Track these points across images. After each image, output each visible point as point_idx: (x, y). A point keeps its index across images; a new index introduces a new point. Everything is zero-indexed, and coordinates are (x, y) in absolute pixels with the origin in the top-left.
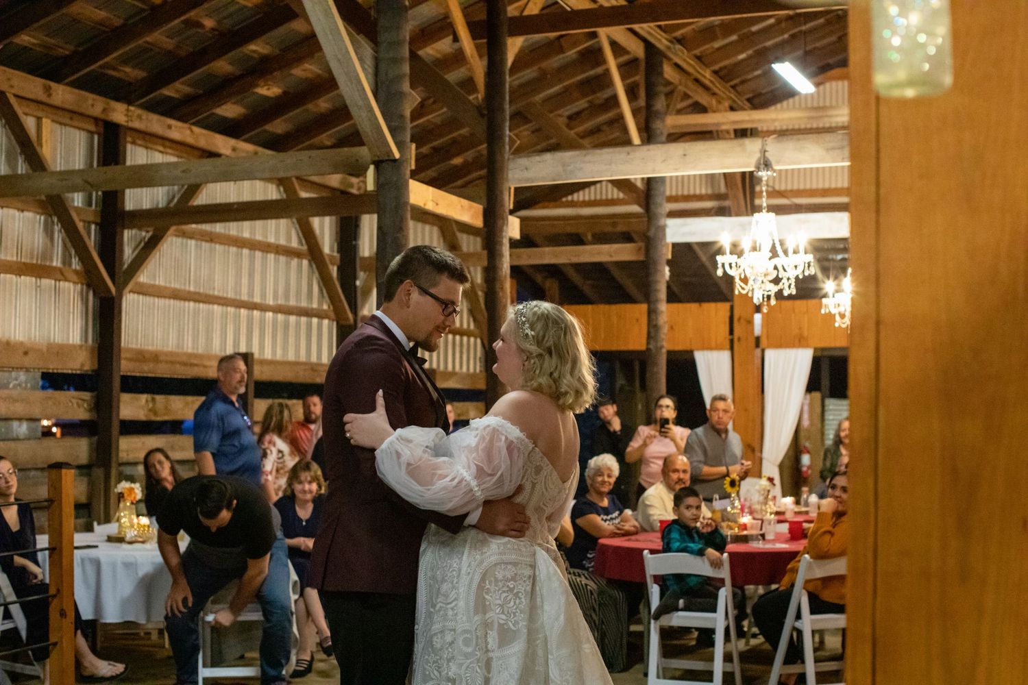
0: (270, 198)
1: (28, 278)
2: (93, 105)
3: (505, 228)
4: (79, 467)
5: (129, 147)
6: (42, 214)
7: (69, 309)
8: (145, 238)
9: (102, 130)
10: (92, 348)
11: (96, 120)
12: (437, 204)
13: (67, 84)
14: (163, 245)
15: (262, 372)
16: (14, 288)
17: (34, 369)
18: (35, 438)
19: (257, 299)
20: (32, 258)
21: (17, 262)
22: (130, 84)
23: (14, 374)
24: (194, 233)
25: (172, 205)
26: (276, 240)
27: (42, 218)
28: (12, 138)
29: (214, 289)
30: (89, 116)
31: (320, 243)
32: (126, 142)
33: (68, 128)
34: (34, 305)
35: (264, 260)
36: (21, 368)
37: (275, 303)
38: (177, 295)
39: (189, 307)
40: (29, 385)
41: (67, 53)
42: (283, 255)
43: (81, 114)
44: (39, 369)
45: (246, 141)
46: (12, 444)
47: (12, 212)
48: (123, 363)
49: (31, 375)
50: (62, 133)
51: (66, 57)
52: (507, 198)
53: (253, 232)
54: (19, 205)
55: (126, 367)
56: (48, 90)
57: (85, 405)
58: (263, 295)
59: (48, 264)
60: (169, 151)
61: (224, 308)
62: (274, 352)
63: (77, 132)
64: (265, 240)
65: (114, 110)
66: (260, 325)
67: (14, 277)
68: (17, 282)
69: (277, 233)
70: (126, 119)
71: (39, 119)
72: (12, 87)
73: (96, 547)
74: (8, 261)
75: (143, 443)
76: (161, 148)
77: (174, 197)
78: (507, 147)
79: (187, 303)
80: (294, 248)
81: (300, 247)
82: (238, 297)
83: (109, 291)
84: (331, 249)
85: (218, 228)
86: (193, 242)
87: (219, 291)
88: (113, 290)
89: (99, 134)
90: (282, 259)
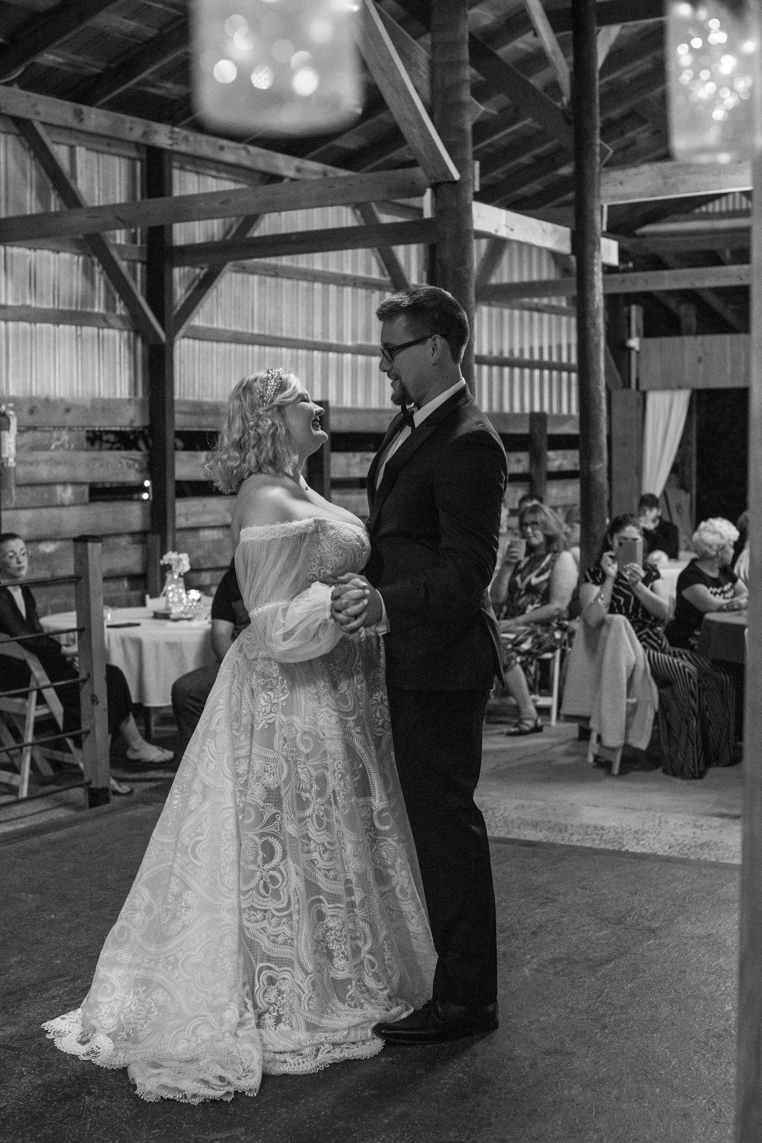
0: (344, 225)
1: (67, 327)
2: (131, 129)
3: (596, 254)
4: (132, 534)
5: (176, 173)
6: (79, 255)
7: (115, 359)
8: (199, 275)
9: (144, 156)
10: (143, 401)
11: (138, 146)
12: (512, 230)
13: (102, 107)
14: (220, 281)
15: (340, 423)
16: (52, 339)
17: (78, 427)
18: (81, 504)
19: (333, 340)
20: (70, 304)
21: (53, 310)
22: (174, 101)
23: (55, 434)
24: (255, 267)
25: (229, 237)
26: (353, 271)
27: (81, 259)
28: (43, 171)
29: (282, 330)
30: (128, 142)
31: (405, 273)
32: (172, 167)
33: (106, 156)
34: (75, 357)
35: (340, 294)
36: (64, 427)
37: (355, 343)
38: (238, 339)
39: (253, 351)
40: (73, 446)
41: (98, 71)
42: (362, 288)
43: (119, 139)
44: (83, 427)
45: (313, 159)
46: (55, 512)
47: (46, 254)
48: (177, 417)
49: (74, 434)
50: (99, 162)
51: (98, 77)
52: (597, 218)
53: (325, 263)
54: (54, 246)
55: (181, 421)
56: (79, 115)
57: (137, 466)
58: (340, 335)
59: (89, 310)
60: (224, 175)
61: (295, 351)
62: (354, 399)
63: (116, 160)
64: (339, 271)
65: (156, 132)
66: (337, 369)
67: (51, 326)
68: (55, 332)
69: (355, 261)
70: (170, 142)
71: (72, 148)
72: (38, 114)
73: (138, 625)
74: (44, 310)
75: (204, 506)
76: (214, 173)
77: (231, 228)
78: (598, 159)
79: (250, 347)
80: (374, 279)
81: (383, 278)
82: (310, 339)
83: (159, 337)
84: (420, 278)
85: (285, 261)
86: (255, 278)
87: (287, 332)
88: (163, 335)
89: (142, 161)
90: (361, 292)
